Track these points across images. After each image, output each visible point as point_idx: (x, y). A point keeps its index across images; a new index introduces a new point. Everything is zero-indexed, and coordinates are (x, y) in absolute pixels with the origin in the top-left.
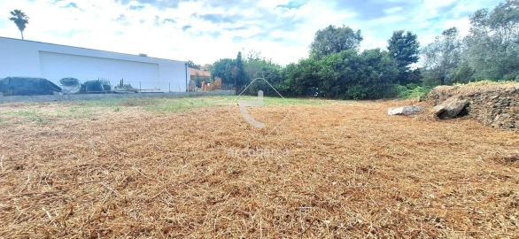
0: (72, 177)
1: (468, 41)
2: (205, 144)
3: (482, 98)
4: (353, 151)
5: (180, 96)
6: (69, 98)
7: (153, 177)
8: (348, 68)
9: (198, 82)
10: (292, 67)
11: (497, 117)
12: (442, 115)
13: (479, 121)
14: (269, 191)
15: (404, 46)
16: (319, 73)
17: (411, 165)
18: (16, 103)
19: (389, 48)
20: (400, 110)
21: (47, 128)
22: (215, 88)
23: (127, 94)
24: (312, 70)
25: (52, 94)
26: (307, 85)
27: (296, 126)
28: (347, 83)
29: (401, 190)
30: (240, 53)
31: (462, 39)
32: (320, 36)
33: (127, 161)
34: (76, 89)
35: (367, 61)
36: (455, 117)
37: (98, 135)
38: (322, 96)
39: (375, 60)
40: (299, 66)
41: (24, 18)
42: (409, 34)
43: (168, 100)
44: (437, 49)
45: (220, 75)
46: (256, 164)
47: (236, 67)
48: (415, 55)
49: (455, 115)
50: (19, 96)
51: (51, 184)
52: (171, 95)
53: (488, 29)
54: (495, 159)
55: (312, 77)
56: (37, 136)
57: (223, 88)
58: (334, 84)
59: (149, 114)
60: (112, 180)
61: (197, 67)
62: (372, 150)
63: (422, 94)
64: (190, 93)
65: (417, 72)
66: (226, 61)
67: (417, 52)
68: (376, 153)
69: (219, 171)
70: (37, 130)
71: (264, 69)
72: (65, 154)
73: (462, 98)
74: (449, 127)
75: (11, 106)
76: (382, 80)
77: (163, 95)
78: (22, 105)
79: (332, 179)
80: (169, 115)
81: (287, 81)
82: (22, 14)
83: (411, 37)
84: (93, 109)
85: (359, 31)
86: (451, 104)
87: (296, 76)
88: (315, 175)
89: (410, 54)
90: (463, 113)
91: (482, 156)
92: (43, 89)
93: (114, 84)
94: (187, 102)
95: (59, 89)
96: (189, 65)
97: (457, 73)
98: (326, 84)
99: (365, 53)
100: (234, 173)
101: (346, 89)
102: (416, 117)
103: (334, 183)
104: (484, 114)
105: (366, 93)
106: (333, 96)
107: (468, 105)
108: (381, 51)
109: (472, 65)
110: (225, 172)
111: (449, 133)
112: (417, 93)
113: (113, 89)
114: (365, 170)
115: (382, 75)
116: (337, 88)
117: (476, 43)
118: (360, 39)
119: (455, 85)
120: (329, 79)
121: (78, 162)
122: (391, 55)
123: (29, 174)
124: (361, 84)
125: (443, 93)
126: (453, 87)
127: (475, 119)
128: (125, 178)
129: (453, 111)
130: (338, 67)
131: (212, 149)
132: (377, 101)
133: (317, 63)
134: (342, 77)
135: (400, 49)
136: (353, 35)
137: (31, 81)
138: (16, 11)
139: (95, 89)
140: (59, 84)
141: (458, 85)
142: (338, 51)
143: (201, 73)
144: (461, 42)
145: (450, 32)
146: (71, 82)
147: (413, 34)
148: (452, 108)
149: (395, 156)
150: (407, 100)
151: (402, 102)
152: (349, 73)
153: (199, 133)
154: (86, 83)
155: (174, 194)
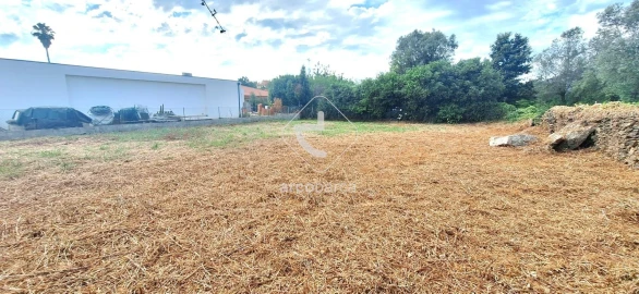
0: (95, 247)
1: (596, 44)
2: (255, 196)
3: (612, 124)
4: (438, 205)
5: (232, 123)
6: (101, 130)
7: (190, 246)
8: (439, 84)
9: (254, 104)
10: (368, 83)
11: (632, 151)
12: (560, 146)
13: (609, 155)
14: (327, 267)
15: (511, 52)
16: (403, 91)
17: (512, 225)
18: (40, 139)
19: (492, 56)
20: (505, 140)
21: (72, 176)
22: (274, 112)
23: (168, 123)
24: (394, 87)
25: (81, 126)
26: (388, 107)
27: (371, 166)
28: (439, 102)
29: (494, 265)
30: (304, 68)
31: (587, 41)
32: (403, 43)
33: (161, 224)
34: (109, 119)
35: (463, 74)
36: (576, 149)
37: (130, 184)
38: (407, 119)
39: (474, 72)
40: (376, 82)
41: (49, 33)
42: (518, 37)
43: (216, 129)
44: (554, 56)
45: (280, 95)
46: (314, 225)
47: (299, 86)
48: (526, 63)
49: (577, 145)
50: (44, 130)
51: (70, 257)
52: (221, 122)
53: (622, 29)
54: (623, 215)
55: (393, 96)
56: (60, 188)
57: (284, 111)
58: (421, 104)
59: (191, 152)
60: (140, 251)
61: (252, 85)
62: (463, 203)
63: (536, 115)
64: (244, 119)
65: (530, 84)
66: (287, 78)
67: (530, 60)
68: (467, 207)
69: (268, 237)
70: (61, 178)
71: (334, 87)
72: (89, 213)
73: (586, 123)
74: (568, 163)
75: (34, 144)
76: (484, 98)
77: (211, 123)
78: (47, 141)
79: (408, 248)
80: (217, 152)
81: (363, 101)
82: (47, 28)
83: (521, 41)
84: (127, 145)
85: (453, 36)
86: (572, 132)
87: (374, 94)
88: (387, 242)
89: (518, 63)
90: (587, 143)
91: (608, 211)
92: (71, 120)
93: (153, 111)
94: (239, 132)
95: (89, 120)
96: (243, 82)
97: (582, 87)
98: (411, 104)
99: (461, 64)
100: (287, 240)
101: (438, 110)
102: (526, 149)
103: (409, 255)
104: (614, 146)
105: (463, 114)
106: (421, 119)
107: (594, 132)
108: (482, 61)
109: (601, 76)
110: (276, 239)
111: (567, 173)
112: (528, 114)
113: (151, 117)
114: (450, 234)
115: (482, 91)
116: (426, 109)
117: (606, 47)
118: (454, 46)
119: (577, 106)
120: (416, 97)
121: (103, 227)
122: (495, 66)
123: (46, 243)
124: (456, 103)
125: (561, 116)
126: (574, 109)
127: (603, 152)
128: (155, 250)
129: (574, 141)
130: (426, 83)
131: (264, 204)
132: (478, 124)
133: (400, 77)
134: (432, 94)
135: (507, 56)
136: (445, 41)
137: (57, 112)
138: (39, 24)
139: (130, 117)
140: (89, 114)
141: (581, 106)
142: (427, 62)
143: (257, 93)
144: (587, 47)
145: (572, 34)
146: (103, 111)
147: (523, 36)
148: (573, 137)
149: (491, 212)
150: (516, 124)
151: (509, 125)
152: (440, 89)
153: (250, 179)
154: (121, 112)
155: (212, 271)
